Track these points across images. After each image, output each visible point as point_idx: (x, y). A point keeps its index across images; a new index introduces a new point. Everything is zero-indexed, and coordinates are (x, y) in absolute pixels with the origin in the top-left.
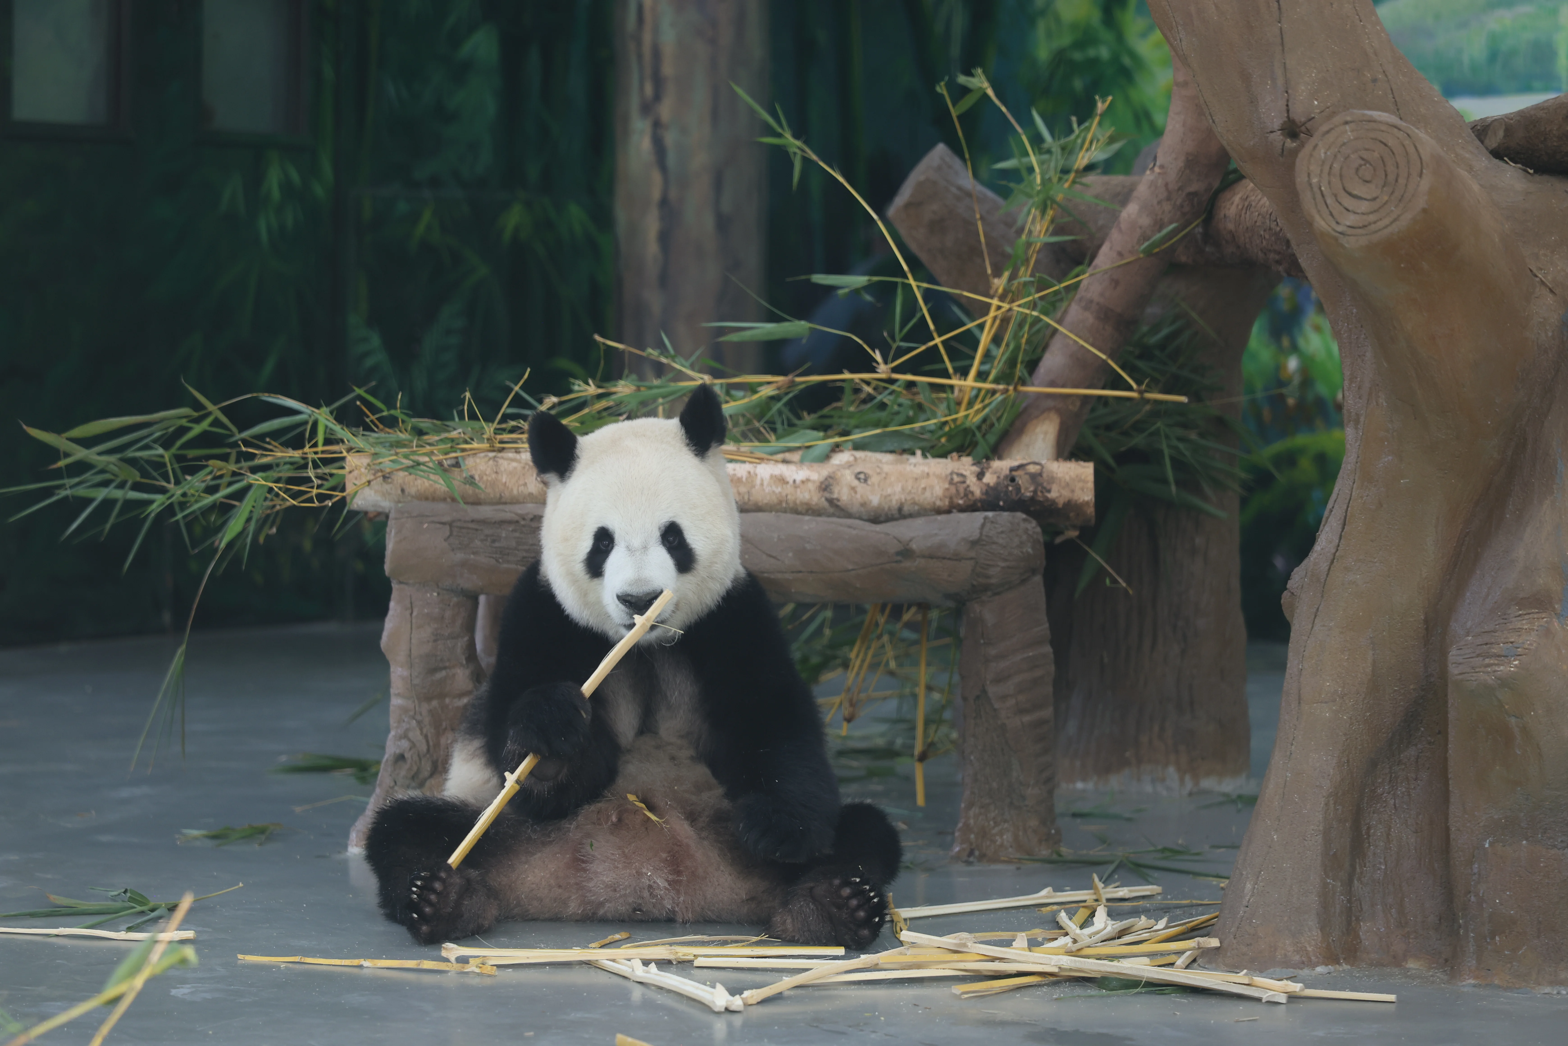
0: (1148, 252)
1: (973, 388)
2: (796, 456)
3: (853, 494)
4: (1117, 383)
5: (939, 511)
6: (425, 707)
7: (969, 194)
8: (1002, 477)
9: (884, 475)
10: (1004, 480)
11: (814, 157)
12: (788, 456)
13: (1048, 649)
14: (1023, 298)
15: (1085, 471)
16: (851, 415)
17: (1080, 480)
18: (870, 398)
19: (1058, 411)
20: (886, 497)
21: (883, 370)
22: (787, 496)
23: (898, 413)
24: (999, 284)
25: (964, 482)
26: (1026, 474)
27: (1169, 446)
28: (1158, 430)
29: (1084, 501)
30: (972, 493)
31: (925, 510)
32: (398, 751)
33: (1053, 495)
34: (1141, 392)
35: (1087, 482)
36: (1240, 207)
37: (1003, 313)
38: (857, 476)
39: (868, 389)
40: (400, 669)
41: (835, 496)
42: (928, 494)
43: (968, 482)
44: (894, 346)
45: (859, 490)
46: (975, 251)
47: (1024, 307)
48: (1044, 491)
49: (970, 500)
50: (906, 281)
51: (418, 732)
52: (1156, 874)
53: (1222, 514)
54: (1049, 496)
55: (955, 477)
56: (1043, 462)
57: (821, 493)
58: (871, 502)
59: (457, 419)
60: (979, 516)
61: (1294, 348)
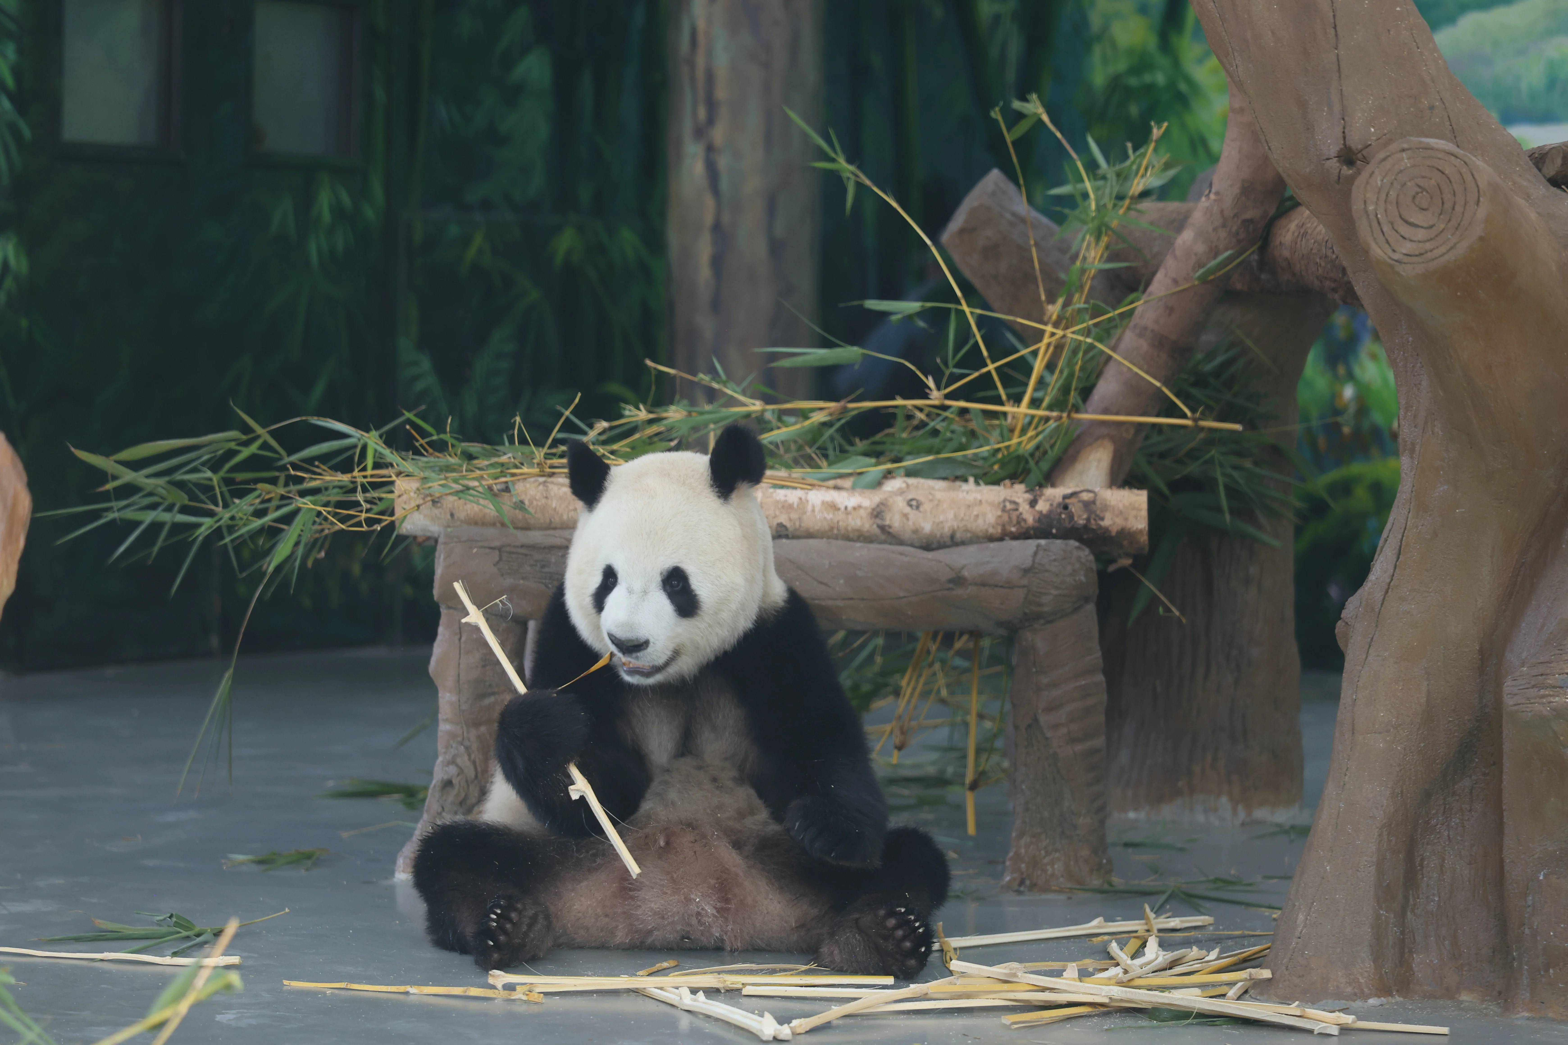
0: (1203, 280)
1: (1026, 415)
2: (847, 483)
3: (905, 521)
4: (1171, 410)
5: (991, 539)
6: (473, 734)
7: (1023, 220)
8: (1055, 504)
9: (936, 502)
10: (1057, 508)
11: (868, 182)
12: (839, 482)
13: (1100, 678)
14: (1077, 325)
15: (1139, 499)
16: (903, 442)
17: (1134, 508)
18: (923, 425)
19: (1112, 438)
20: (938, 524)
21: (936, 397)
22: (838, 522)
23: (951, 440)
24: (1053, 310)
25: (1017, 510)
26: (1080, 501)
27: (1224, 475)
28: (1212, 458)
29: (1137, 529)
30: (1025, 520)
31: (978, 537)
32: (445, 777)
33: (1106, 523)
34: (1195, 420)
35: (1141, 510)
36: (1296, 234)
37: (1056, 340)
38: (909, 503)
39: (921, 416)
40: (448, 695)
41: (887, 523)
42: (980, 521)
43: (1021, 510)
44: (947, 372)
45: (911, 517)
46: (1029, 277)
47: (1078, 334)
48: (1098, 519)
49: (1023, 527)
50: (959, 307)
51: (466, 758)
52: (1208, 905)
53: (1276, 543)
54: (1102, 523)
55: (1007, 504)
56: (1097, 490)
57: (873, 520)
58: (923, 529)
59: (507, 443)
60: (1032, 544)
61: (1350, 376)
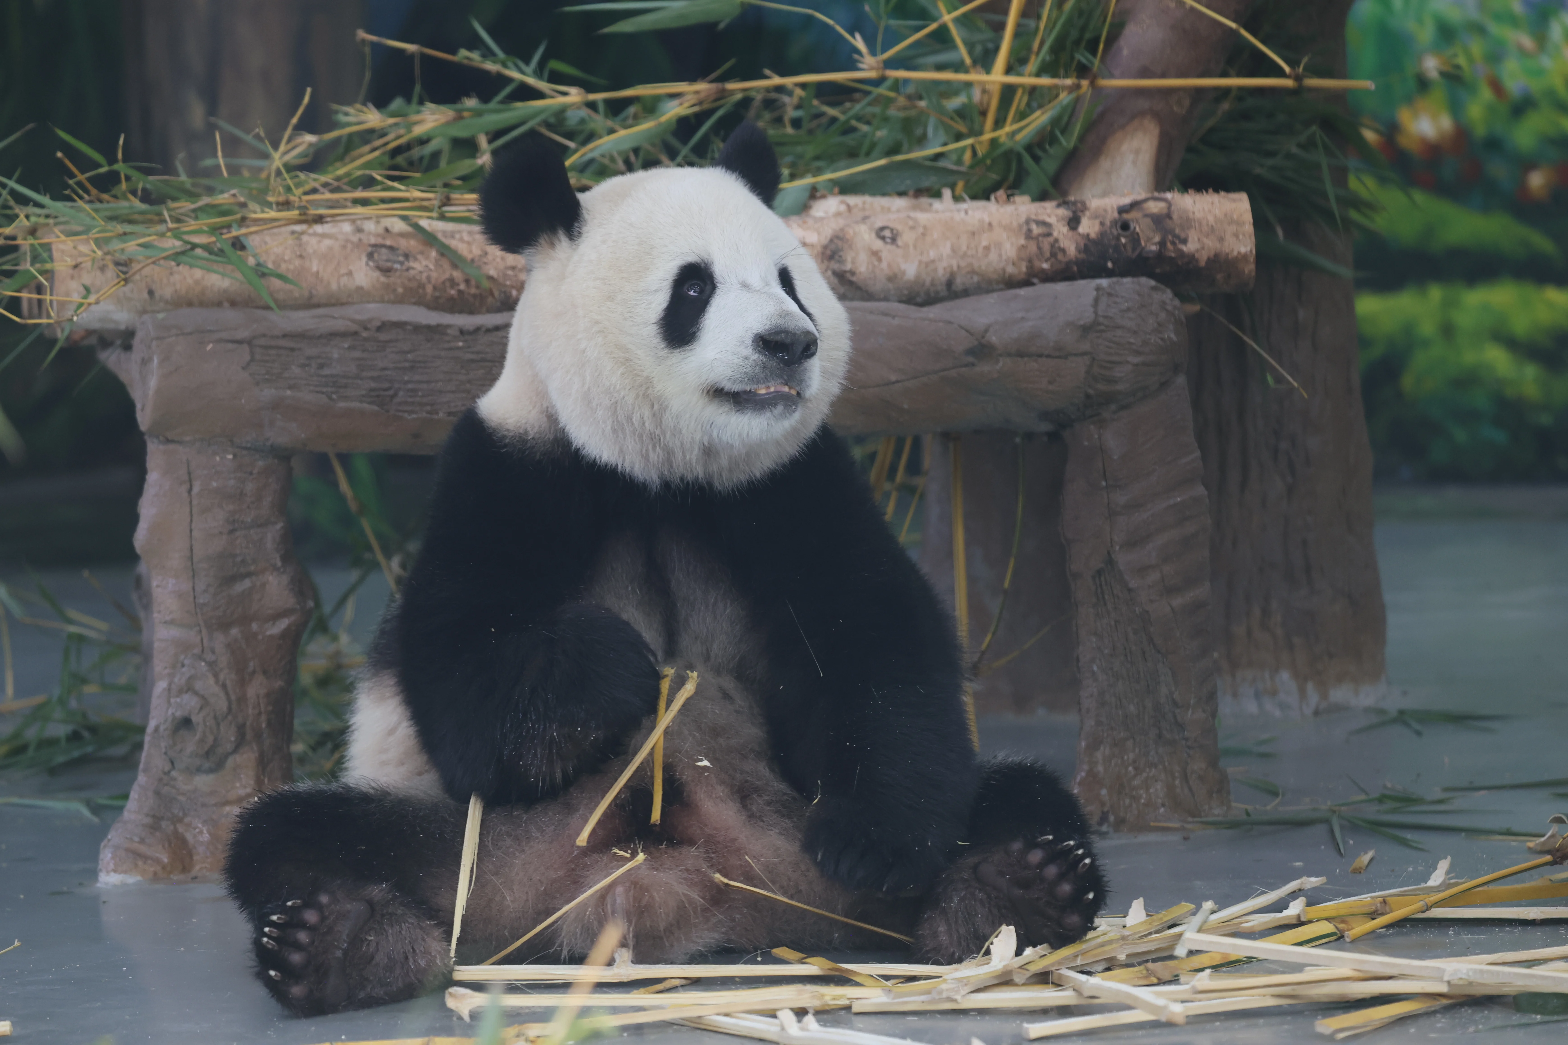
3: (876, 263)
5: (1011, 283)
6: (220, 641)
8: (1108, 223)
9: (921, 230)
10: (1111, 227)
13: (1201, 491)
15: (1238, 207)
17: (1232, 222)
20: (927, 265)
25: (1049, 235)
26: (1146, 216)
29: (1239, 253)
30: (1063, 251)
31: (990, 282)
32: (179, 714)
33: (1191, 247)
35: (1244, 223)
38: (880, 233)
40: (172, 581)
41: (848, 267)
42: (993, 256)
43: (1055, 234)
45: (884, 255)
48: (1177, 242)
49: (1060, 262)
51: (211, 681)
54: (1184, 248)
55: (1034, 227)
56: (1172, 196)
57: (826, 262)
58: (904, 273)
60: (1085, 286)
